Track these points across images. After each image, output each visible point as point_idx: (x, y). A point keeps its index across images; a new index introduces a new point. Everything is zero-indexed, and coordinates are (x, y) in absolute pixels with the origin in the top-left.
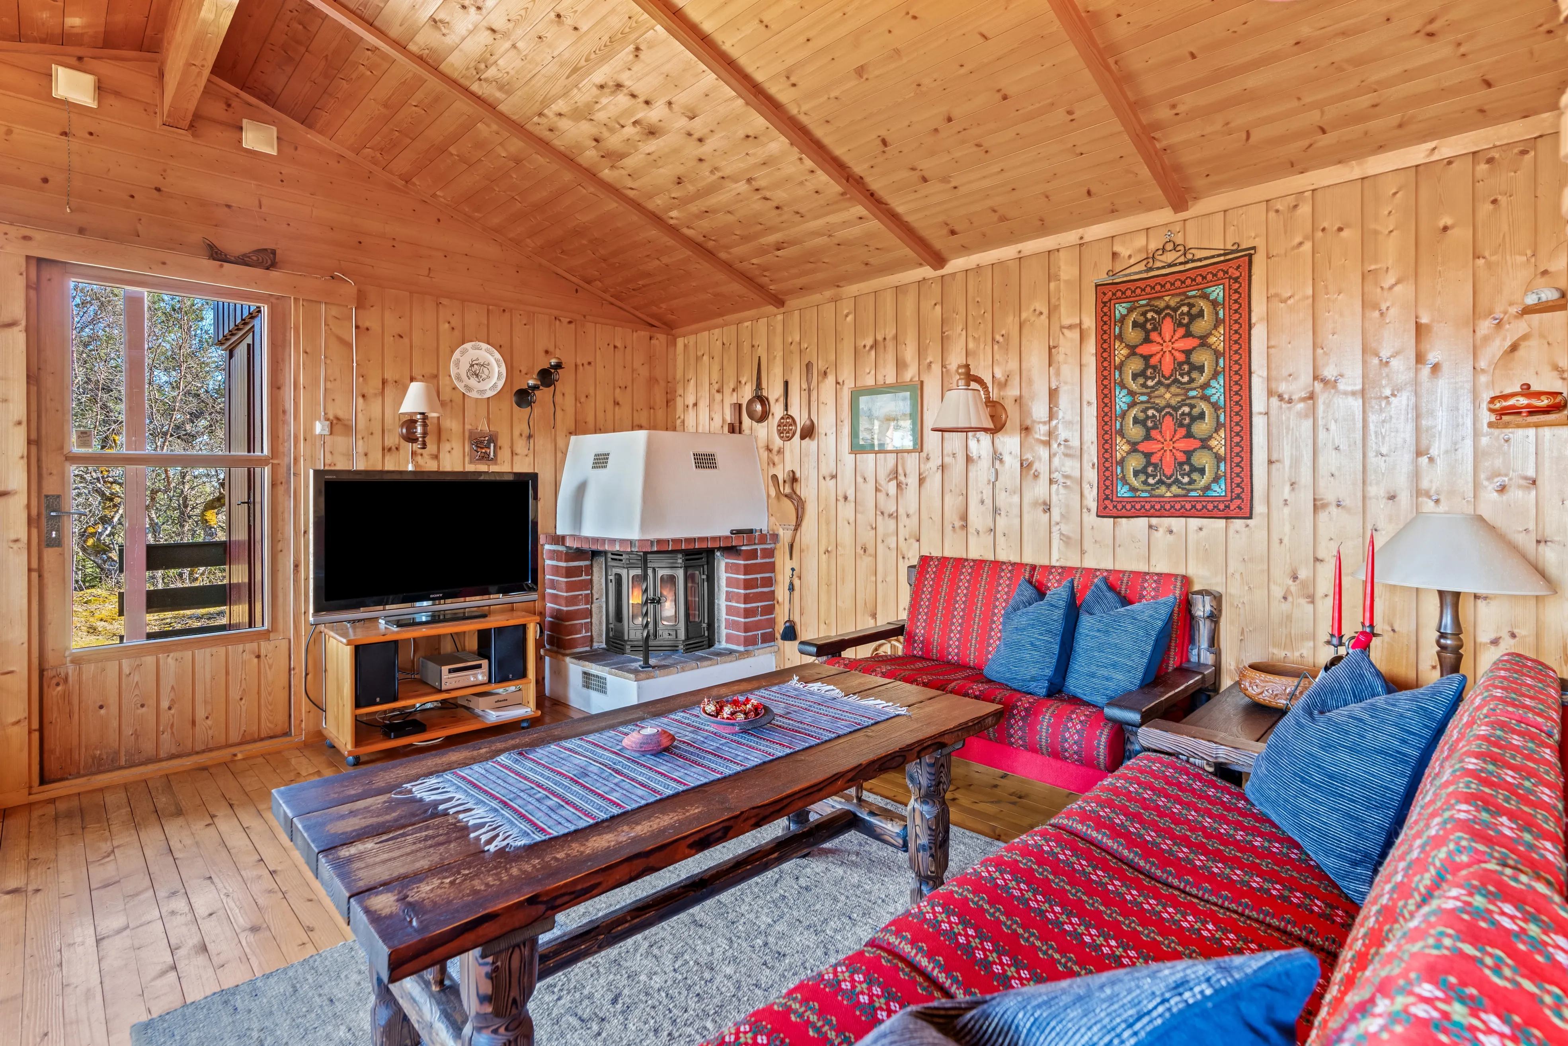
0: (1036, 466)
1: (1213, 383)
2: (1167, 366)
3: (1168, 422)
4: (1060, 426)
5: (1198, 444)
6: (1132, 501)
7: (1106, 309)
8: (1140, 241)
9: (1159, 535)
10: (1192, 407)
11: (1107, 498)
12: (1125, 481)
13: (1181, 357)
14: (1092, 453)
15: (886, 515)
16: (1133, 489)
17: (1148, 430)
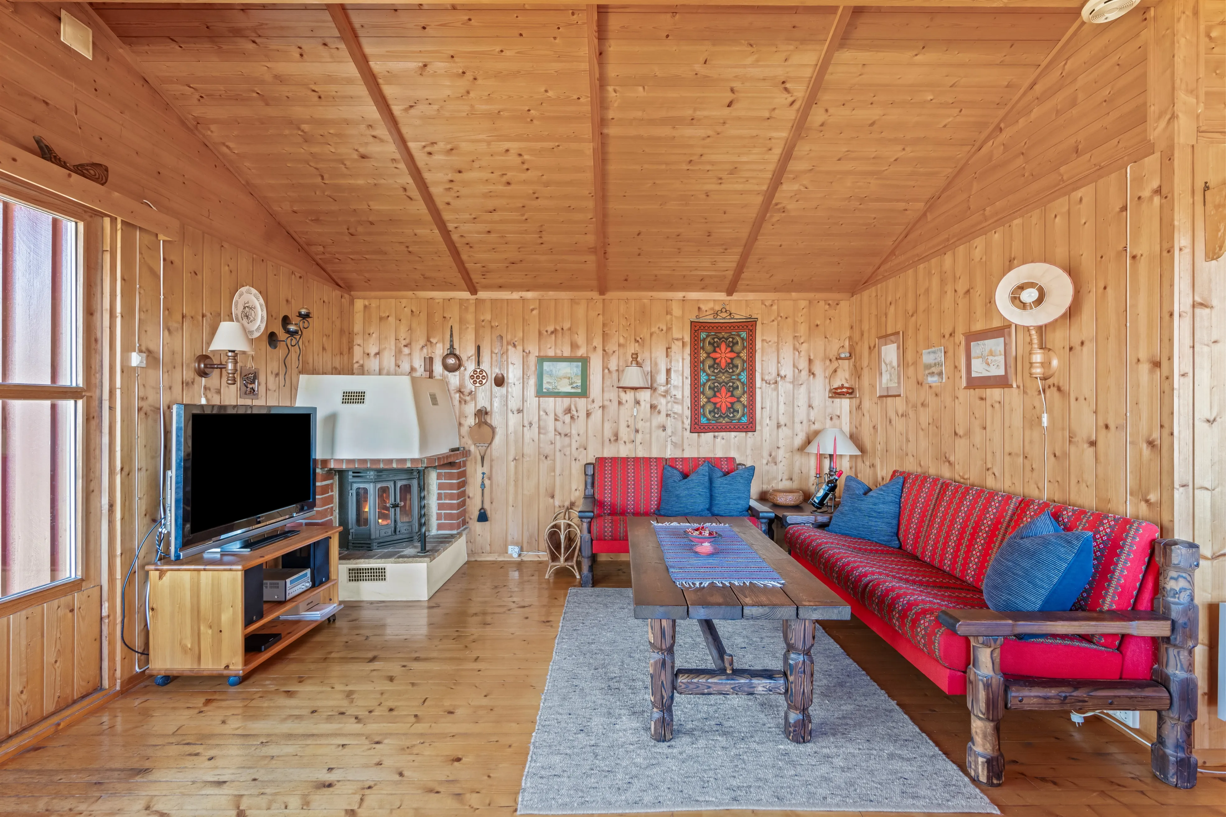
0: (659, 407)
1: (742, 374)
2: (723, 364)
3: (724, 389)
4: (672, 388)
5: (736, 400)
6: (708, 425)
7: (696, 334)
8: (711, 305)
9: (718, 440)
10: (734, 383)
11: (696, 424)
12: (704, 415)
13: (729, 361)
14: (688, 402)
15: (563, 435)
16: (708, 419)
17: (715, 392)
